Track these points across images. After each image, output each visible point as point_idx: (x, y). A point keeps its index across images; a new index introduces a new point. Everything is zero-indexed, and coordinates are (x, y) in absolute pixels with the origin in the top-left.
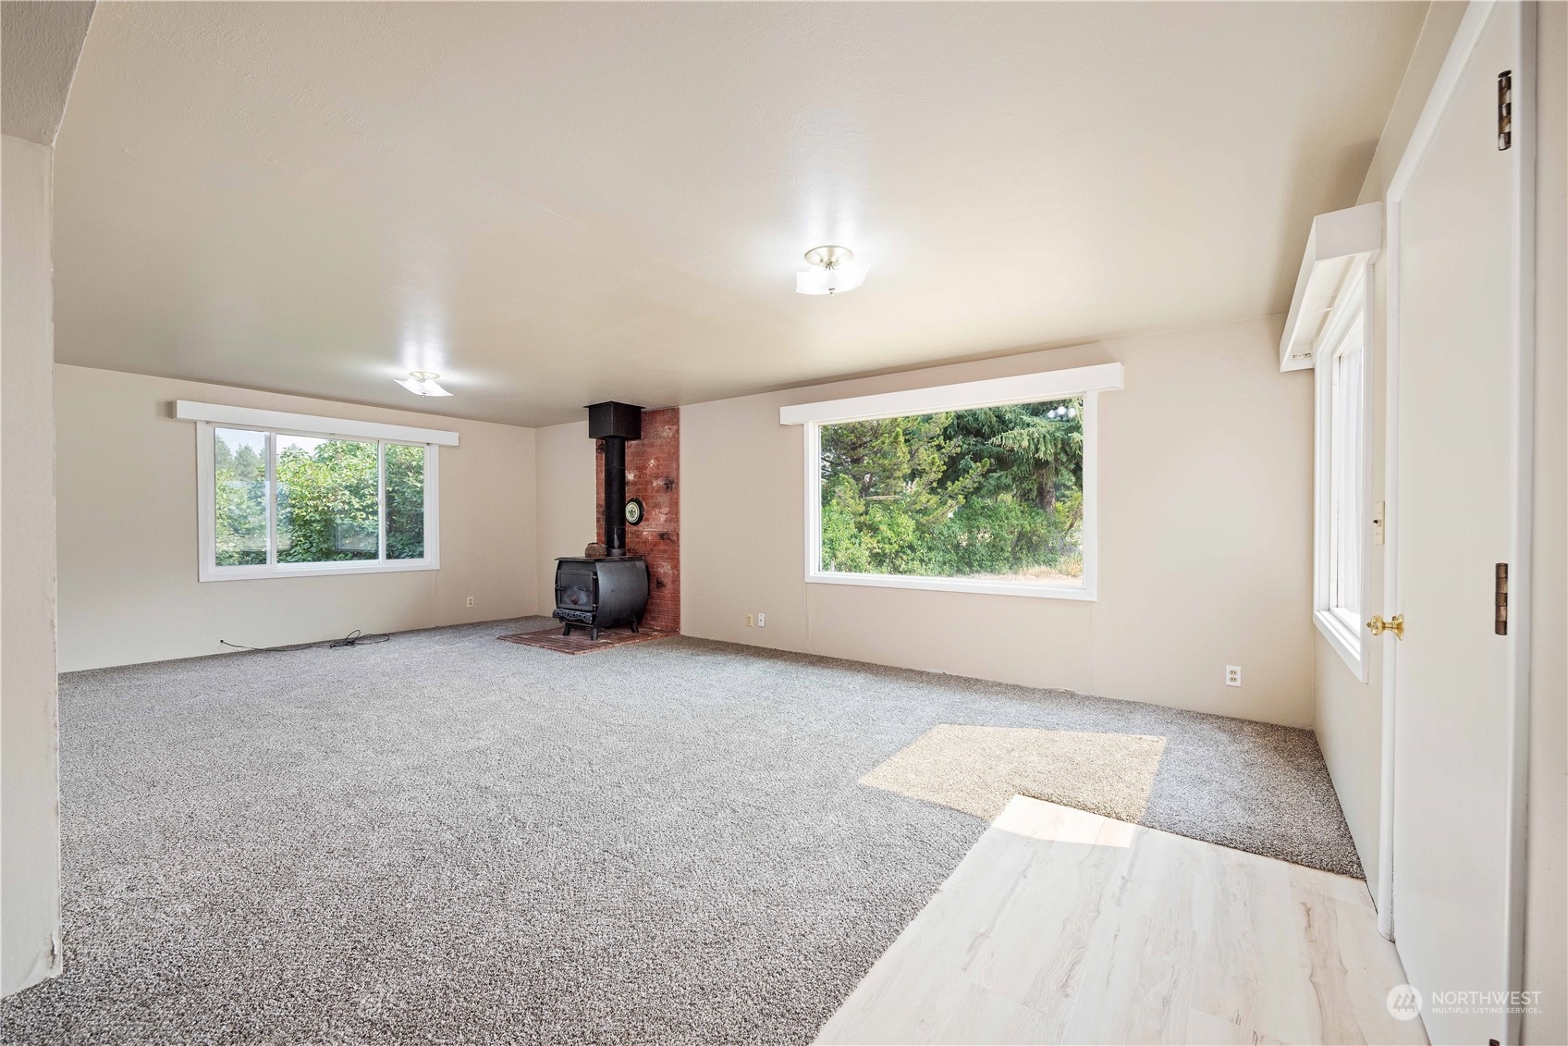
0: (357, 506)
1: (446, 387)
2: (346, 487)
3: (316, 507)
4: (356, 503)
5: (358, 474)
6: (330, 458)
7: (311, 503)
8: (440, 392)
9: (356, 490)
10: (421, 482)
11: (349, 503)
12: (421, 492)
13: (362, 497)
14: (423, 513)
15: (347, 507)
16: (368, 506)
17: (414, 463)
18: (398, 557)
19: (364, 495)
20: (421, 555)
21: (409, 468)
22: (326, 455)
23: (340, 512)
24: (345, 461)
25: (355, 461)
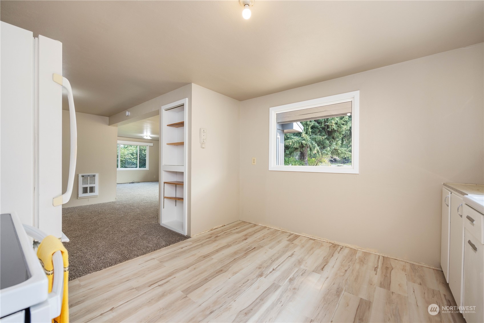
0: (132, 158)
1: (151, 137)
2: (130, 154)
3: (124, 158)
4: (132, 156)
5: (132, 151)
6: (127, 147)
7: (123, 157)
8: (150, 138)
9: (132, 154)
10: (145, 153)
11: (131, 157)
12: (146, 154)
13: (133, 156)
14: (146, 160)
15: (130, 158)
16: (135, 158)
17: (144, 149)
18: (141, 168)
19: (134, 155)
20: (145, 167)
21: (143, 149)
22: (126, 147)
23: (129, 159)
24: (130, 148)
25: (132, 148)
